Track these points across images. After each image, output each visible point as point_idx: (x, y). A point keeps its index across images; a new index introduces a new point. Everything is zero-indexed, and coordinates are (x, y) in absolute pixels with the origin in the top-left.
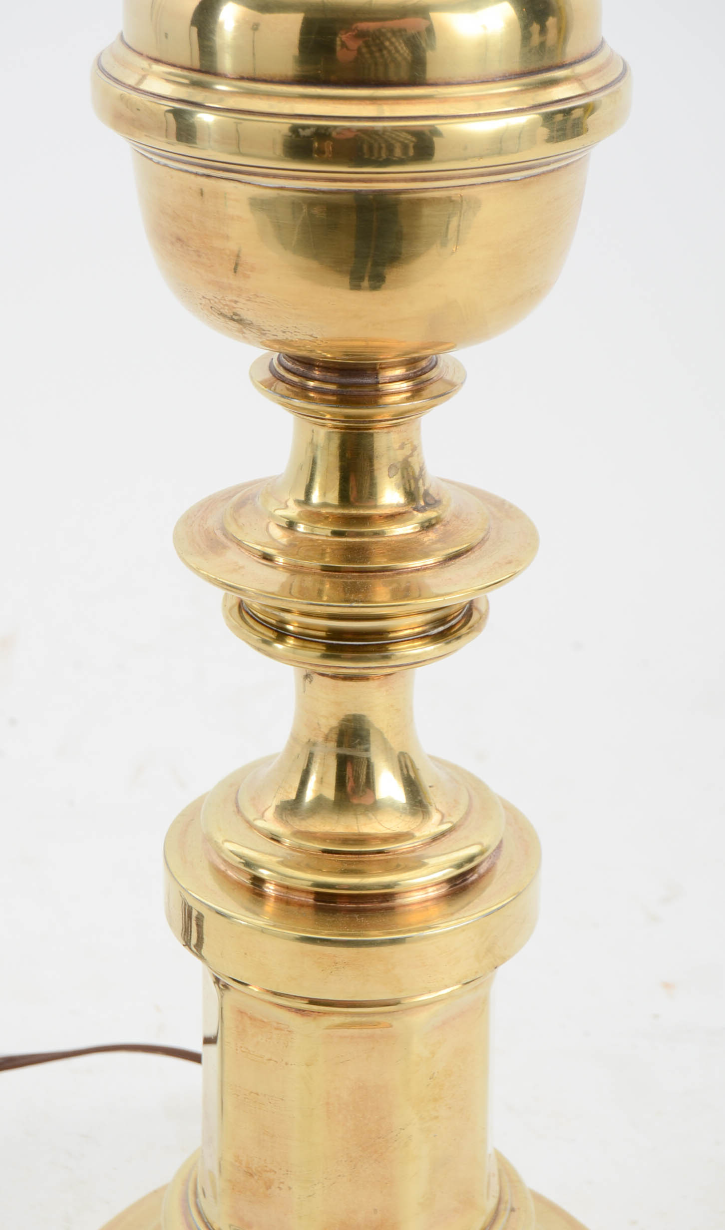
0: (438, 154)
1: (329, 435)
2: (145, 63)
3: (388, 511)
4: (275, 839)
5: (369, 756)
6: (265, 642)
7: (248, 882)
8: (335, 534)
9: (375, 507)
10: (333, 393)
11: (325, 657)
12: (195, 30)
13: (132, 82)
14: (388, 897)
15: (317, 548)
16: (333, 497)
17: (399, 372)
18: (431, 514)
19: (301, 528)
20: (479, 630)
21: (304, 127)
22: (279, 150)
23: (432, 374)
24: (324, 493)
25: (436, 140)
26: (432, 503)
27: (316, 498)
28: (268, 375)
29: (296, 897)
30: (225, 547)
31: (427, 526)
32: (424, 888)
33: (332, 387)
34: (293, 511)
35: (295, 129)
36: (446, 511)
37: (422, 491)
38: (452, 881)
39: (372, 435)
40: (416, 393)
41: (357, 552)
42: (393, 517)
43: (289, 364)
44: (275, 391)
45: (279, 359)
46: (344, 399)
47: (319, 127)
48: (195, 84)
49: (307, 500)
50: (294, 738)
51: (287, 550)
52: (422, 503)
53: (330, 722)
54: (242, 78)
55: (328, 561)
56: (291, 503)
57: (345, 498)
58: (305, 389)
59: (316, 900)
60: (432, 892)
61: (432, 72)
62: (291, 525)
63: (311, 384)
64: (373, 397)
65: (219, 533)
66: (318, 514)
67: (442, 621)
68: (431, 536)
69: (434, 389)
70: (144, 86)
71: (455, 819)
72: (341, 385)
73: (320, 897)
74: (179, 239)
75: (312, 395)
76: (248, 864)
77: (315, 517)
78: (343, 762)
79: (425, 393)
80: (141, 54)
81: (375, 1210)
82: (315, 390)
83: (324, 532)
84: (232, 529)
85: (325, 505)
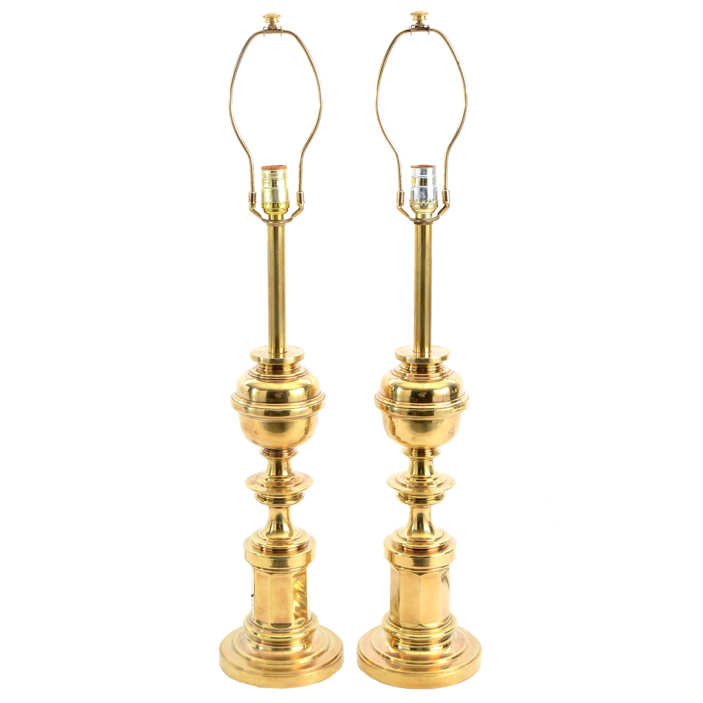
0: (290, 415)
1: (273, 463)
2: (239, 398)
3: (285, 476)
4: (265, 540)
5: (282, 523)
6: (262, 501)
7: (260, 548)
8: (275, 481)
9: (282, 475)
10: (274, 455)
11: (273, 503)
12: (248, 393)
13: (237, 401)
14: (286, 550)
15: (271, 483)
16: (275, 474)
17: (286, 451)
18: (293, 477)
19: (269, 480)
20: (302, 499)
21: (267, 411)
22: (263, 414)
23: (292, 451)
24: (273, 473)
25: (290, 412)
26: (293, 475)
27: (271, 474)
28: (262, 452)
29: (270, 550)
30: (254, 484)
31: (292, 479)
32: (293, 548)
33: (274, 454)
34: (268, 477)
35: (265, 411)
36: (296, 477)
37: (291, 473)
38: (298, 547)
39: (281, 463)
40: (289, 455)
41: (279, 484)
42: (286, 478)
43: (266, 450)
44: (264, 455)
45: (265, 450)
46: (276, 456)
47: (269, 411)
48: (248, 403)
49: (270, 475)
50: (268, 521)
51: (266, 484)
52: (291, 475)
53: (274, 517)
54: (256, 402)
55: (274, 486)
56: (267, 476)
57: (277, 474)
58: (269, 454)
59: (273, 551)
60: (295, 549)
61: (289, 401)
62: (267, 479)
63: (270, 453)
64: (281, 455)
65: (254, 481)
66: (272, 477)
67: (295, 497)
68: (292, 481)
69: (293, 454)
70: (239, 402)
71: (299, 536)
72: (275, 454)
73: (273, 550)
74: (246, 428)
75: (270, 455)
76: (260, 545)
77: (271, 478)
78: (278, 525)
79: (291, 455)
80: (239, 397)
81: (285, 615)
82: (271, 454)
83: (273, 480)
84: (256, 480)
85: (273, 476)
